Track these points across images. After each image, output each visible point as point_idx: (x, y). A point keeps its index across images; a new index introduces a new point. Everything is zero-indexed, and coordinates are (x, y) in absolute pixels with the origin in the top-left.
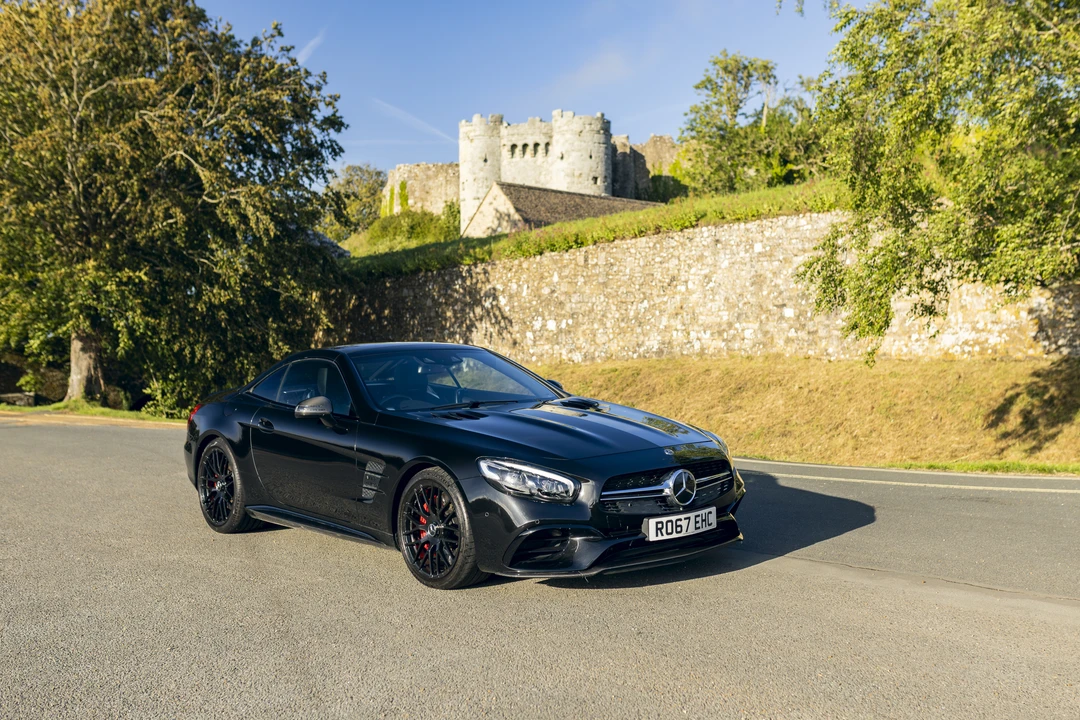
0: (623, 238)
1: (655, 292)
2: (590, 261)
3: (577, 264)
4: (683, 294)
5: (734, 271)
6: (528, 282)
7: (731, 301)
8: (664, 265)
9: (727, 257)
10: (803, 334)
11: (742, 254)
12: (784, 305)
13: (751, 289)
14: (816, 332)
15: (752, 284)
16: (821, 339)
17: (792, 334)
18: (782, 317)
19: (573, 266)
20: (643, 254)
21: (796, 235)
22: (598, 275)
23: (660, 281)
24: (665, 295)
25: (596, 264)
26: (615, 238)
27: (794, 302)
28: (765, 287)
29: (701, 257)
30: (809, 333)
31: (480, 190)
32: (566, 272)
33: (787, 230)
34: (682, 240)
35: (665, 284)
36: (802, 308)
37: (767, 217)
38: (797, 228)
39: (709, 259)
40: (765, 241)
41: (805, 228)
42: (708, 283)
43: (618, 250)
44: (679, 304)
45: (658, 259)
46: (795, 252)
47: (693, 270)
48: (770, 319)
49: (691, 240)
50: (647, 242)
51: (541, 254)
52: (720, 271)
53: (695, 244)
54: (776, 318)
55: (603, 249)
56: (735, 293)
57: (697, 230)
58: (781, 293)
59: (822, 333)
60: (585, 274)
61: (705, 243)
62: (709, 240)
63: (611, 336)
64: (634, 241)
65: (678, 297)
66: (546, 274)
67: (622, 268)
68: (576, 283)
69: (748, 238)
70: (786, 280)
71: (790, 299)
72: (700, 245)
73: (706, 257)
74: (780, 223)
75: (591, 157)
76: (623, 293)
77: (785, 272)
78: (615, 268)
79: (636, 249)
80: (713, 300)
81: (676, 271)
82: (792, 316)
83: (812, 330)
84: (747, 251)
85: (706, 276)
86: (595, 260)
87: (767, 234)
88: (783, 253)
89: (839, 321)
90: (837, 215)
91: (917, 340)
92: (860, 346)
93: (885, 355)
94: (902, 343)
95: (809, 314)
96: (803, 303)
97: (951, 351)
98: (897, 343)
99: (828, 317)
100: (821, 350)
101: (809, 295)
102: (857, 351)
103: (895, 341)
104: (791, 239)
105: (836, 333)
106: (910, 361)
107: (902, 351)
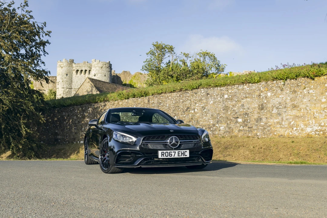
4: (193, 114)
5: (216, 105)
7: (214, 116)
9: (212, 100)
10: (246, 128)
11: (219, 99)
12: (238, 117)
14: (252, 127)
15: (223, 110)
16: (254, 130)
17: (241, 128)
18: (237, 122)
22: (154, 107)
25: (153, 103)
27: (242, 116)
28: (229, 111)
29: (201, 100)
33: (239, 90)
34: (192, 93)
36: (246, 118)
38: (243, 89)
40: (229, 94)
41: (247, 89)
43: (163, 97)
46: (242, 98)
47: (197, 105)
48: (232, 123)
49: (196, 93)
50: (176, 94)
52: (209, 105)
53: (198, 95)
54: (234, 122)
55: (156, 97)
56: (216, 113)
57: (199, 90)
58: (236, 113)
59: (254, 127)
62: (204, 93)
64: (170, 94)
67: (165, 104)
69: (221, 93)
70: (238, 108)
71: (240, 115)
72: (200, 95)
73: (203, 100)
74: (236, 87)
77: (238, 105)
78: (162, 104)
79: (171, 97)
80: (206, 116)
81: (190, 105)
82: (241, 121)
83: (250, 127)
84: (221, 98)
85: (203, 107)
87: (230, 91)
88: (237, 98)
89: (262, 123)
90: (260, 84)
91: (296, 130)
92: (271, 132)
93: (282, 135)
94: (290, 131)
95: (249, 121)
96: (246, 116)
97: (310, 134)
98: (287, 131)
99: (257, 122)
100: (254, 134)
101: (248, 113)
102: (270, 134)
103: (286, 130)
104: (240, 93)
105: (261, 127)
106: (293, 137)
107: (289, 134)
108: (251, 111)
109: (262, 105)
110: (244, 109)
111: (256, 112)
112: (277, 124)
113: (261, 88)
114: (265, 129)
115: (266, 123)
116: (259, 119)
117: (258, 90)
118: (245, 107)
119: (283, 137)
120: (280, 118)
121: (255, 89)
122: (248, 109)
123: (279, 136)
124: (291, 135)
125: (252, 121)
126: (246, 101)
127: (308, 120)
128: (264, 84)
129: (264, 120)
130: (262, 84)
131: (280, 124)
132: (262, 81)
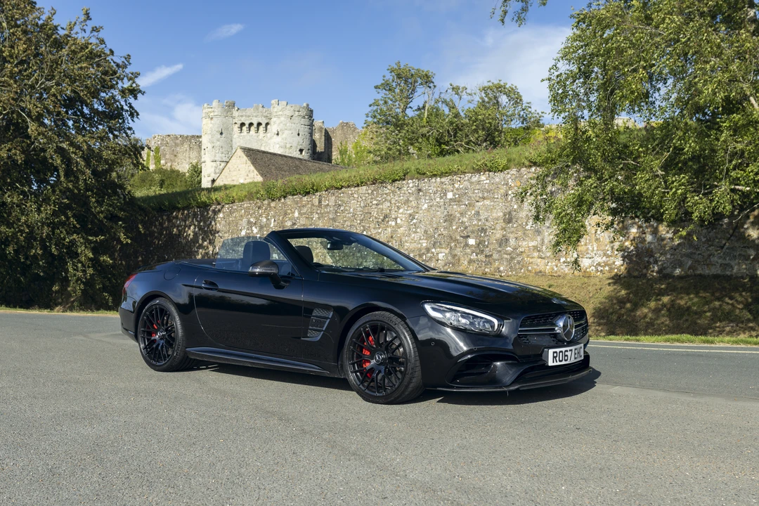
0: (349, 186)
1: (372, 226)
2: (323, 203)
3: (313, 205)
4: (393, 227)
5: (432, 212)
6: (274, 217)
7: (429, 232)
8: (379, 207)
9: (427, 201)
10: (481, 257)
11: (438, 200)
12: (468, 236)
13: (444, 224)
14: (492, 255)
15: (445, 221)
16: (495, 260)
17: (474, 256)
18: (467, 245)
19: (310, 206)
20: (364, 198)
21: (478, 187)
22: (328, 213)
23: (376, 218)
24: (379, 228)
25: (328, 205)
26: (342, 187)
27: (475, 234)
28: (454, 223)
29: (407, 201)
30: (486, 256)
31: (217, 155)
32: (304, 210)
33: (471, 183)
34: (393, 189)
35: (380, 220)
36: (481, 239)
37: (456, 174)
38: (479, 182)
39: (413, 202)
40: (455, 191)
41: (485, 182)
42: (412, 220)
43: (345, 195)
44: (390, 236)
45: (375, 202)
46: (477, 199)
47: (401, 211)
48: (458, 246)
49: (400, 189)
50: (367, 190)
51: (285, 197)
52: (421, 212)
53: (403, 192)
54: (462, 245)
55: (333, 194)
56: (432, 227)
57: (404, 182)
58: (466, 228)
59: (495, 256)
60: (319, 212)
61: (411, 191)
62: (413, 189)
63: (337, 258)
64: (356, 189)
65: (389, 230)
66: (289, 211)
67: (348, 208)
68: (312, 219)
69: (442, 189)
70: (470, 219)
71: (473, 232)
72: (407, 192)
73: (411, 201)
74: (466, 178)
75: (299, 135)
76: (347, 226)
77: (469, 213)
78: (342, 208)
79: (358, 195)
80: (416, 232)
81: (388, 211)
82: (474, 244)
83: (488, 254)
84: (441, 198)
85: (410, 215)
86: (327, 202)
87: (456, 186)
88: (468, 200)
89: (509, 248)
90: (508, 173)
91: (564, 262)
92: (523, 266)
93: (540, 272)
94: (554, 264)
95: (486, 243)
96: (482, 235)
97: (588, 270)
98: (550, 264)
99: (500, 246)
100: (495, 268)
101: (486, 229)
102: (521, 269)
103: (548, 262)
104: (474, 190)
105: (506, 256)
106: (560, 276)
107: (553, 269)
108: (490, 225)
109: (510, 213)
110: (480, 220)
111: (498, 227)
112: (533, 250)
113: (510, 180)
114: (512, 258)
115: (515, 249)
116: (504, 241)
117: (504, 185)
118: (482, 217)
119: (543, 275)
120: (539, 238)
121: (500, 183)
122: (487, 221)
123: (536, 273)
124: (556, 272)
125: (492, 243)
126: (484, 205)
127: (586, 245)
128: (515, 173)
129: (512, 242)
130: (512, 172)
131: (539, 251)
132: (513, 166)
